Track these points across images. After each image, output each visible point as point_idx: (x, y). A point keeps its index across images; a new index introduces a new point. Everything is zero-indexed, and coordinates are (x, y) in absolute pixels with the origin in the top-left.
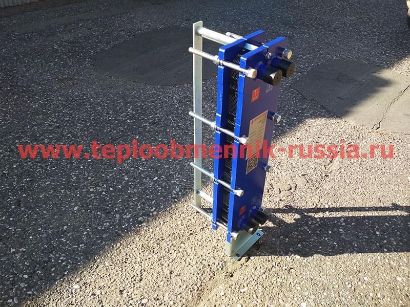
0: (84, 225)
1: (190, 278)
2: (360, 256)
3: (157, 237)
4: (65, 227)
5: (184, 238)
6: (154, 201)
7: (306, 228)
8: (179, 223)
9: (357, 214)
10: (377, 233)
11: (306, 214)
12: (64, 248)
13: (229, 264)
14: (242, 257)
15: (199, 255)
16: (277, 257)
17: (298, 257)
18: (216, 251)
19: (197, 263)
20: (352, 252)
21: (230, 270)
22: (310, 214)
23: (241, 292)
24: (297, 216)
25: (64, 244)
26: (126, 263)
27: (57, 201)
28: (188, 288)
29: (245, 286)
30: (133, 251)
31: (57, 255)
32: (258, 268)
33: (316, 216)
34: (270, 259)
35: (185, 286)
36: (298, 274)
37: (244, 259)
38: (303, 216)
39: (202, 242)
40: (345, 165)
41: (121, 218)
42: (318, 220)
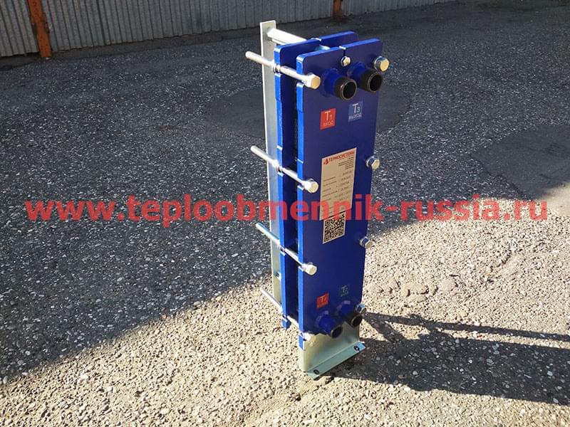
2: (509, 403)
3: (211, 331)
5: (248, 337)
6: (223, 284)
7: (434, 349)
8: (247, 316)
9: (523, 341)
10: (550, 373)
11: (439, 330)
12: (87, 326)
13: (299, 382)
14: (322, 376)
15: (260, 362)
16: (374, 383)
17: (407, 389)
18: (286, 361)
19: (254, 373)
20: (497, 395)
21: (298, 391)
22: (446, 331)
23: (304, 424)
24: (426, 332)
25: (89, 321)
26: (158, 356)
28: (230, 404)
29: (313, 416)
30: (173, 343)
31: (76, 333)
33: (455, 335)
34: (362, 385)
35: (227, 400)
36: (400, 413)
37: (323, 379)
38: (434, 333)
39: (271, 346)
40: (526, 270)
41: (173, 299)
42: (457, 341)
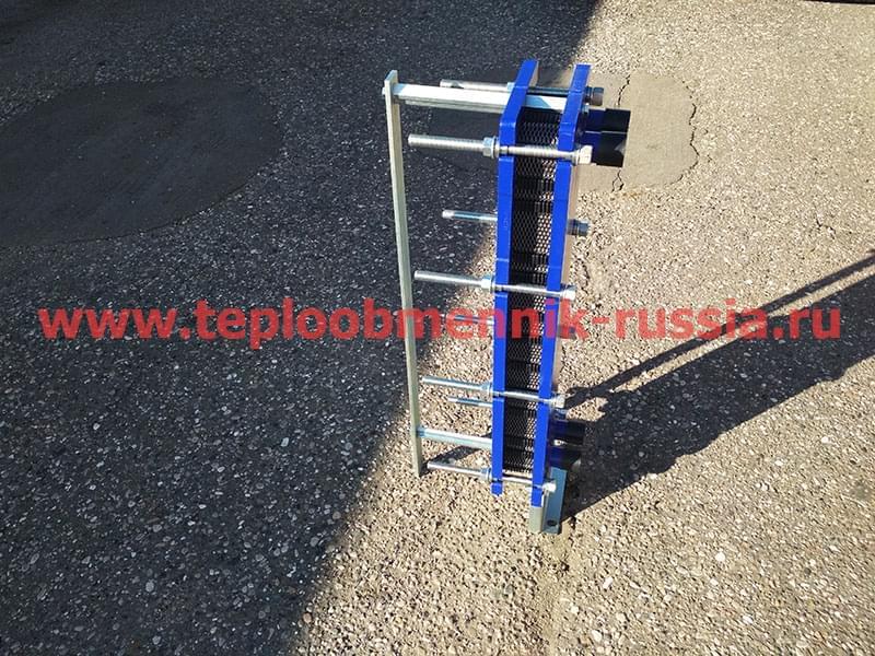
0: (197, 613)
1: (497, 611)
4: (156, 640)
5: (431, 539)
7: (629, 416)
8: (401, 513)
11: (611, 391)
13: (545, 548)
14: (560, 523)
15: (481, 557)
16: (619, 493)
17: (653, 476)
18: (507, 535)
19: (488, 575)
20: (728, 428)
21: (556, 559)
22: (618, 389)
23: (605, 590)
24: (601, 402)
26: (350, 648)
27: (92, 590)
28: (506, 634)
29: (604, 574)
32: (603, 529)
33: (631, 387)
35: (498, 631)
36: (675, 507)
37: (565, 525)
38: (611, 398)
40: (615, 274)
41: (271, 558)
42: (639, 393)
